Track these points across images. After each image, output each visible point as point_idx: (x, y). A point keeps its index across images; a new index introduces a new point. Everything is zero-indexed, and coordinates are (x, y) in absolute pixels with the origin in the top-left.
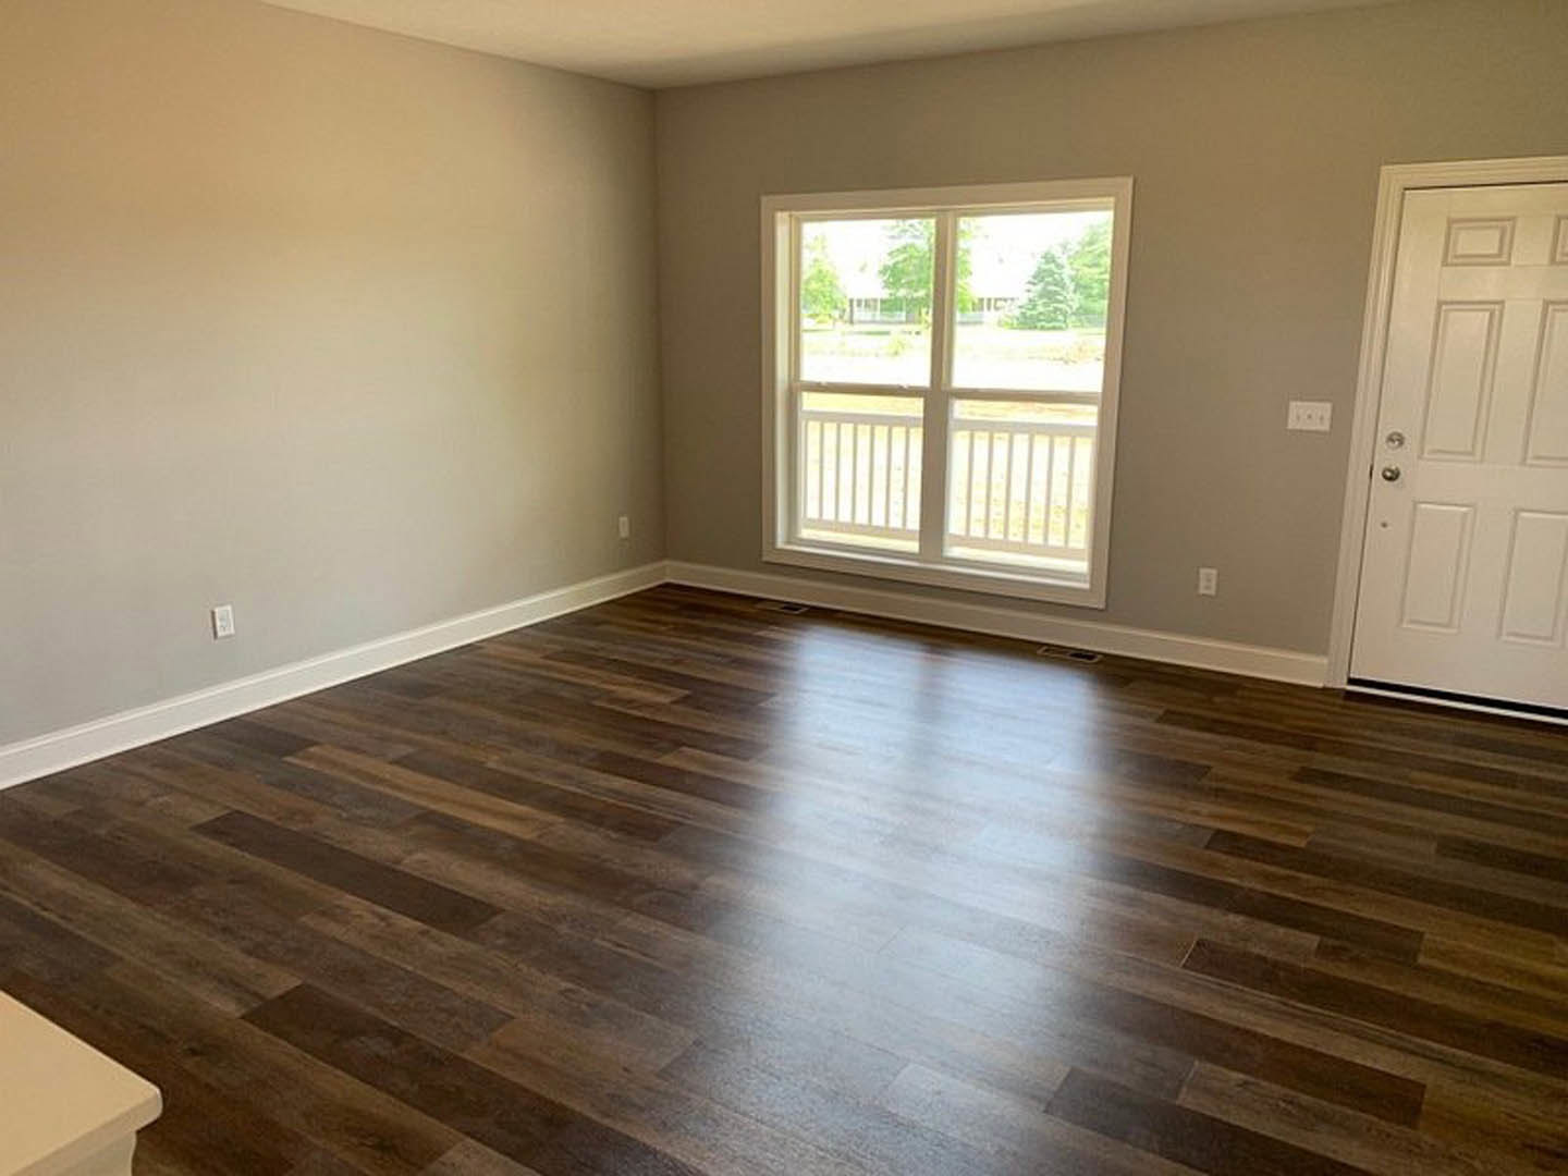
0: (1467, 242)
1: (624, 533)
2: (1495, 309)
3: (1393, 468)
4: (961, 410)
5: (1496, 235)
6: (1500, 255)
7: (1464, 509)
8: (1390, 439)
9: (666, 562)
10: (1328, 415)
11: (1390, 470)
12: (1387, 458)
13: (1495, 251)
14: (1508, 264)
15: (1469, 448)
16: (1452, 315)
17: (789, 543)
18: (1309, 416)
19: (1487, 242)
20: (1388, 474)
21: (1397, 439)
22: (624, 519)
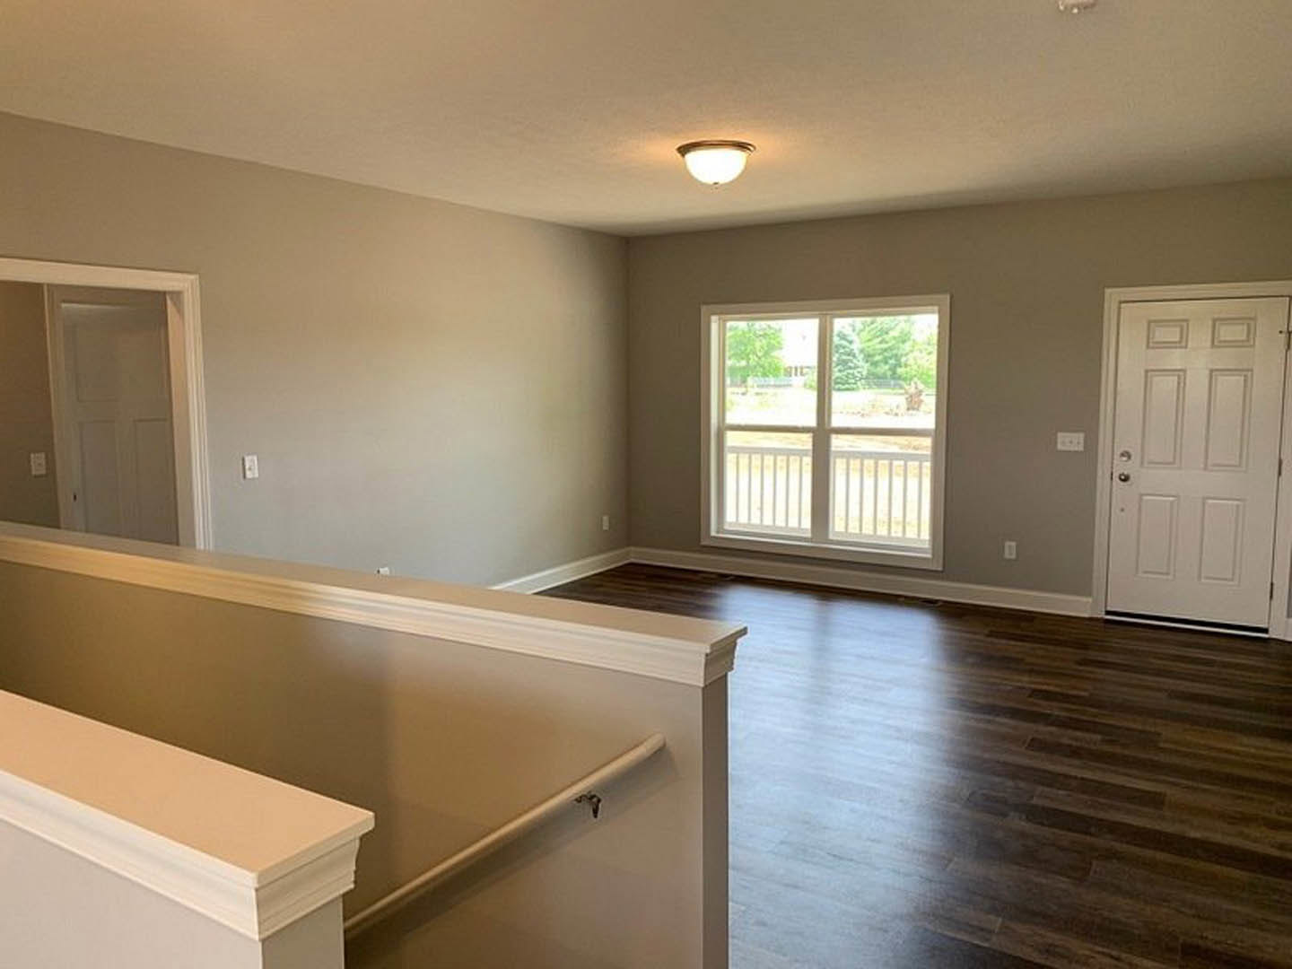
0: (1161, 334)
1: (605, 528)
2: (1181, 373)
3: (1126, 473)
5: (1178, 329)
6: (1180, 342)
7: (1171, 499)
8: (1122, 455)
9: (633, 548)
10: (1082, 441)
11: (1123, 474)
12: (1122, 467)
13: (1177, 339)
14: (1186, 347)
15: (1171, 460)
16: (1156, 379)
17: (718, 532)
18: (1070, 442)
19: (1172, 334)
20: (1123, 477)
21: (1127, 455)
22: (605, 518)
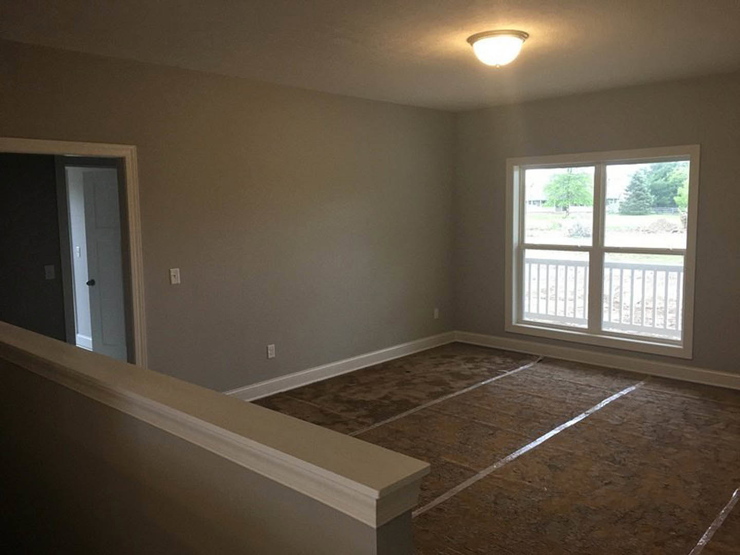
1: (436, 316)
4: (608, 258)
9: (456, 332)
17: (518, 323)
22: (436, 311)
